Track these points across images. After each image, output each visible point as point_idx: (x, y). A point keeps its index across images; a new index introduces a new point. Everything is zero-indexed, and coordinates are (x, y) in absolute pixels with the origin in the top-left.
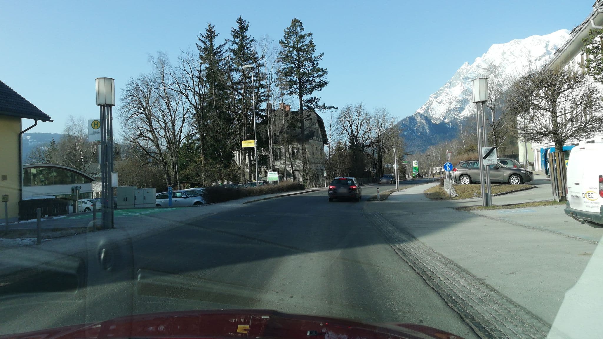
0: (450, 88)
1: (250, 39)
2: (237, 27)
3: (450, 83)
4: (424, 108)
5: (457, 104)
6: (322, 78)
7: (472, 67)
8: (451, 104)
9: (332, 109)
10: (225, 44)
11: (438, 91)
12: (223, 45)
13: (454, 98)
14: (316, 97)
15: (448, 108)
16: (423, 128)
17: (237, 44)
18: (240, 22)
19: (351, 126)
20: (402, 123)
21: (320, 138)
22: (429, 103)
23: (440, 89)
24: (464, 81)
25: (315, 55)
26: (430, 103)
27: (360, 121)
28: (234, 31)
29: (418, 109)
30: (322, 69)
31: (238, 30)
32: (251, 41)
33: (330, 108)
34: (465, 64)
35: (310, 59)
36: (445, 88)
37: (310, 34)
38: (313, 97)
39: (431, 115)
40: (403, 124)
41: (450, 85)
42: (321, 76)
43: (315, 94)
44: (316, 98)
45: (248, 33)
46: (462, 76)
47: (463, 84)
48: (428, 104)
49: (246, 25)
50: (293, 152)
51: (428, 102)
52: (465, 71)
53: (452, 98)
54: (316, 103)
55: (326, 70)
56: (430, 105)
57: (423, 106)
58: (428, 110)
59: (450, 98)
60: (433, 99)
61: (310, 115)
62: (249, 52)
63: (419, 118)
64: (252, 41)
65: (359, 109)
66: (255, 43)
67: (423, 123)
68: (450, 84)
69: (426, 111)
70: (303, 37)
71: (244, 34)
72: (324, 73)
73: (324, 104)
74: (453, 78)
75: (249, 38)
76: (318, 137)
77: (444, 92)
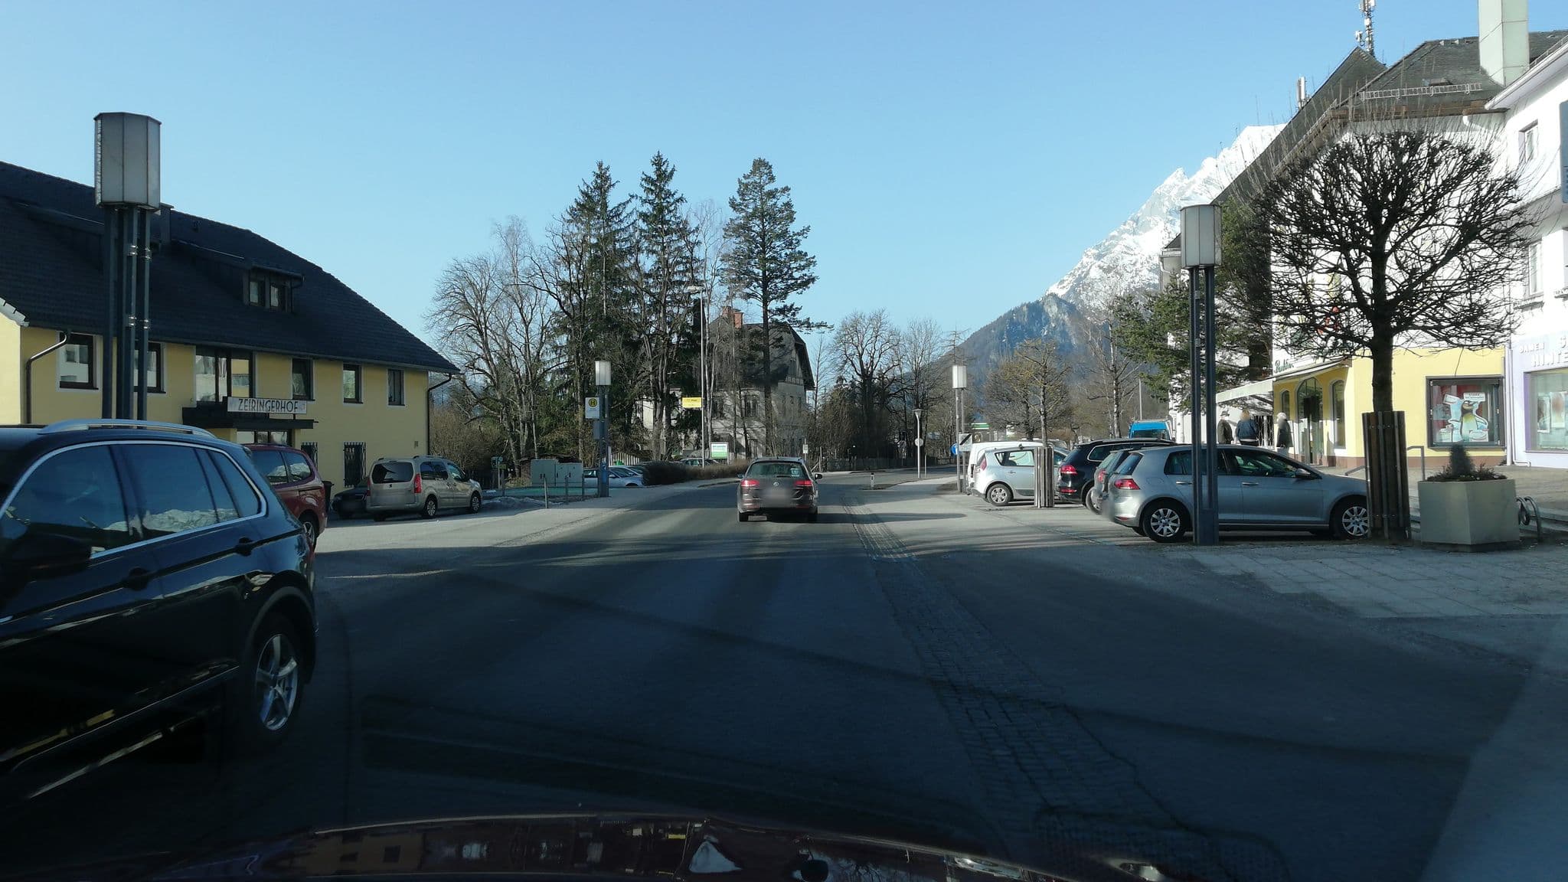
0: (1134, 233)
1: (676, 197)
2: (651, 172)
3: (1137, 221)
4: (1069, 281)
5: (1152, 275)
6: (804, 272)
7: (1194, 182)
8: (1137, 274)
9: (823, 329)
10: (628, 202)
11: (1104, 241)
12: (624, 204)
13: (1144, 259)
14: (792, 305)
15: (1129, 286)
16: (1064, 334)
17: (651, 202)
18: (658, 162)
19: (861, 356)
20: (1012, 319)
21: (800, 378)
22: (1080, 271)
23: (1112, 234)
24: (1171, 218)
25: (794, 228)
26: (1085, 270)
27: (878, 345)
28: (648, 179)
29: (1052, 285)
30: (806, 254)
31: (654, 177)
32: (678, 201)
33: (819, 326)
34: (1175, 173)
35: (783, 235)
36: (1123, 233)
37: (787, 189)
38: (789, 305)
39: (1086, 302)
40: (1013, 323)
41: (1134, 226)
42: (803, 268)
43: (793, 298)
44: (794, 307)
45: (671, 186)
46: (1167, 203)
47: (1168, 225)
48: (1077, 273)
49: (669, 171)
50: (747, 405)
51: (1079, 268)
52: (1175, 191)
53: (1140, 261)
54: (794, 314)
55: (813, 258)
56: (1083, 275)
57: (1065, 278)
58: (1078, 289)
59: (1134, 258)
60: (1092, 259)
61: (781, 339)
62: (673, 219)
63: (1055, 309)
64: (681, 200)
65: (877, 322)
66: (684, 204)
67: (1064, 321)
68: (1137, 224)
69: (1073, 289)
70: (772, 194)
71: (664, 186)
72: (811, 263)
73: (808, 319)
74: (1144, 207)
75: (674, 194)
76: (794, 375)
77: (1120, 242)
